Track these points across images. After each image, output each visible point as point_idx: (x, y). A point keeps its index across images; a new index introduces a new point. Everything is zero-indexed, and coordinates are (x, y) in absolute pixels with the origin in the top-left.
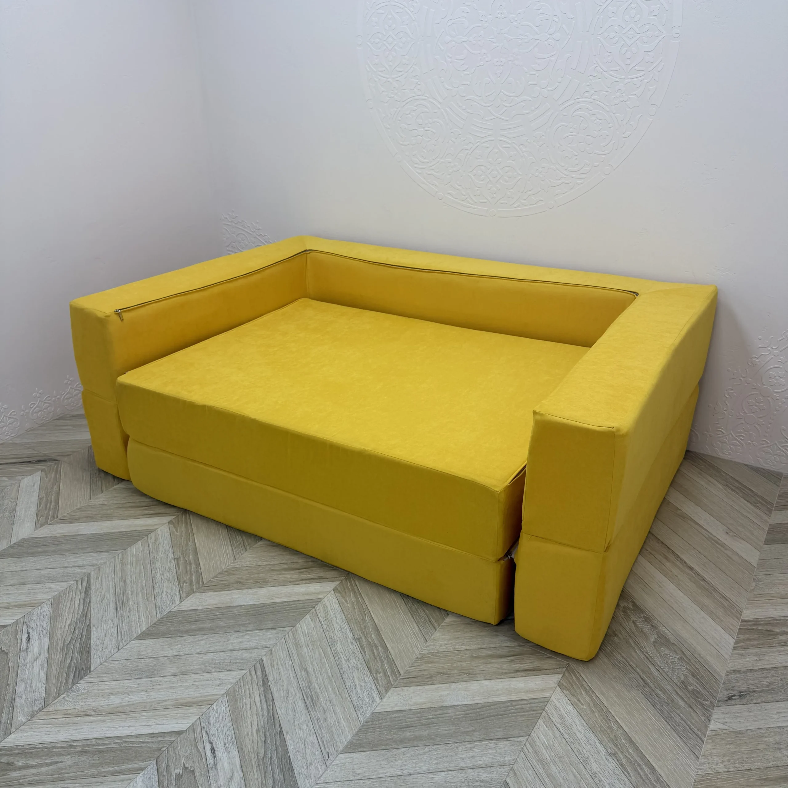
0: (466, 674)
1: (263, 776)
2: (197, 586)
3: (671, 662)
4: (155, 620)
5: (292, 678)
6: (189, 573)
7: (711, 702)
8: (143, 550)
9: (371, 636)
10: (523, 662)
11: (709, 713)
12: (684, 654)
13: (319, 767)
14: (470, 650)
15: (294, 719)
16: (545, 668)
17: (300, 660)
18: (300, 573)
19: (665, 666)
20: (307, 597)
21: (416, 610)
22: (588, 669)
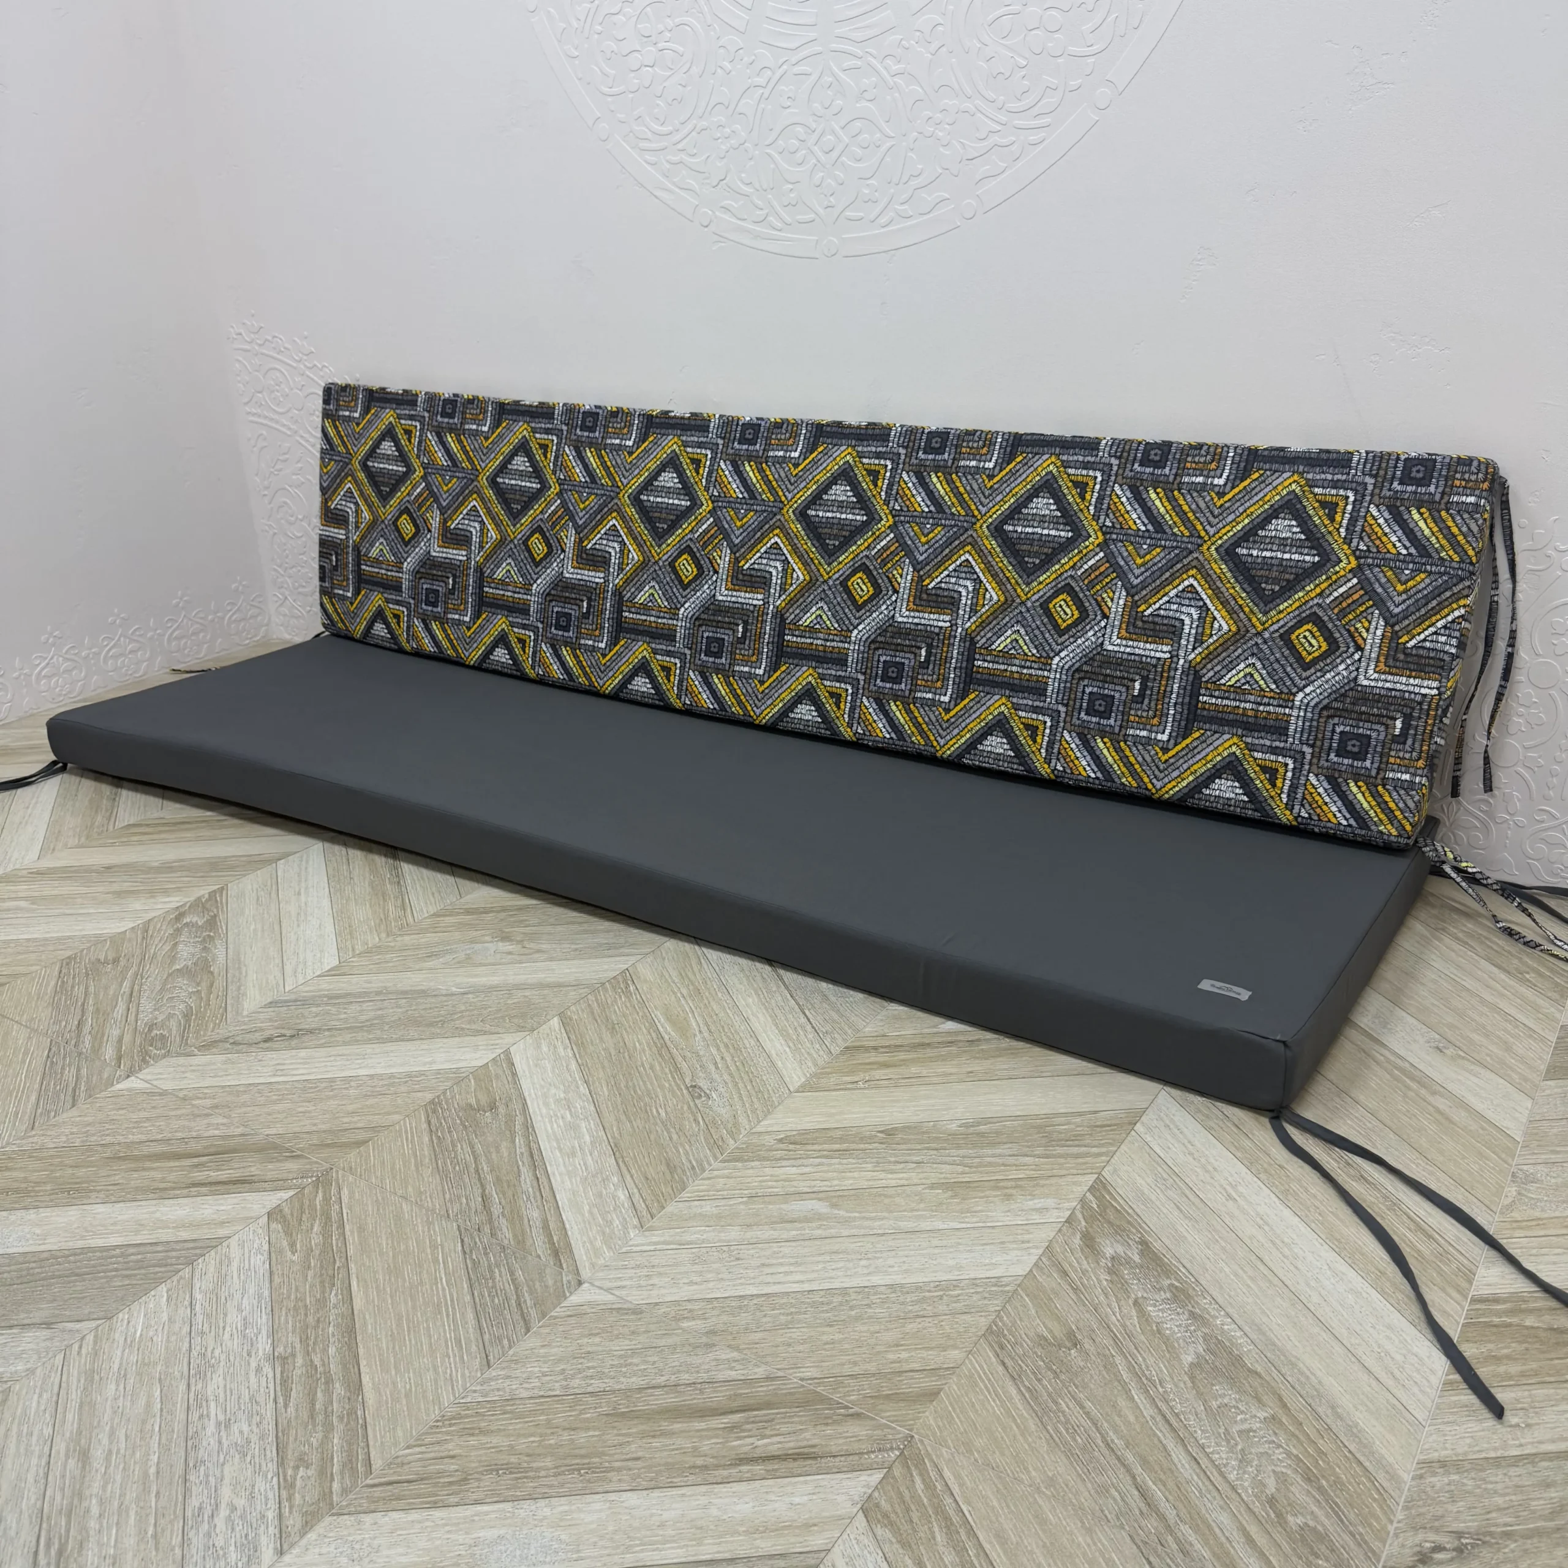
0: (579, 1470)
3: (1240, 1432)
5: (31, 1480)
9: (325, 1350)
10: (768, 1432)
12: (1284, 1406)
14: (613, 1392)
16: (834, 1449)
17: (80, 1420)
18: (196, 1166)
19: (1217, 1444)
20: (184, 1235)
21: (491, 1271)
22: (970, 1452)
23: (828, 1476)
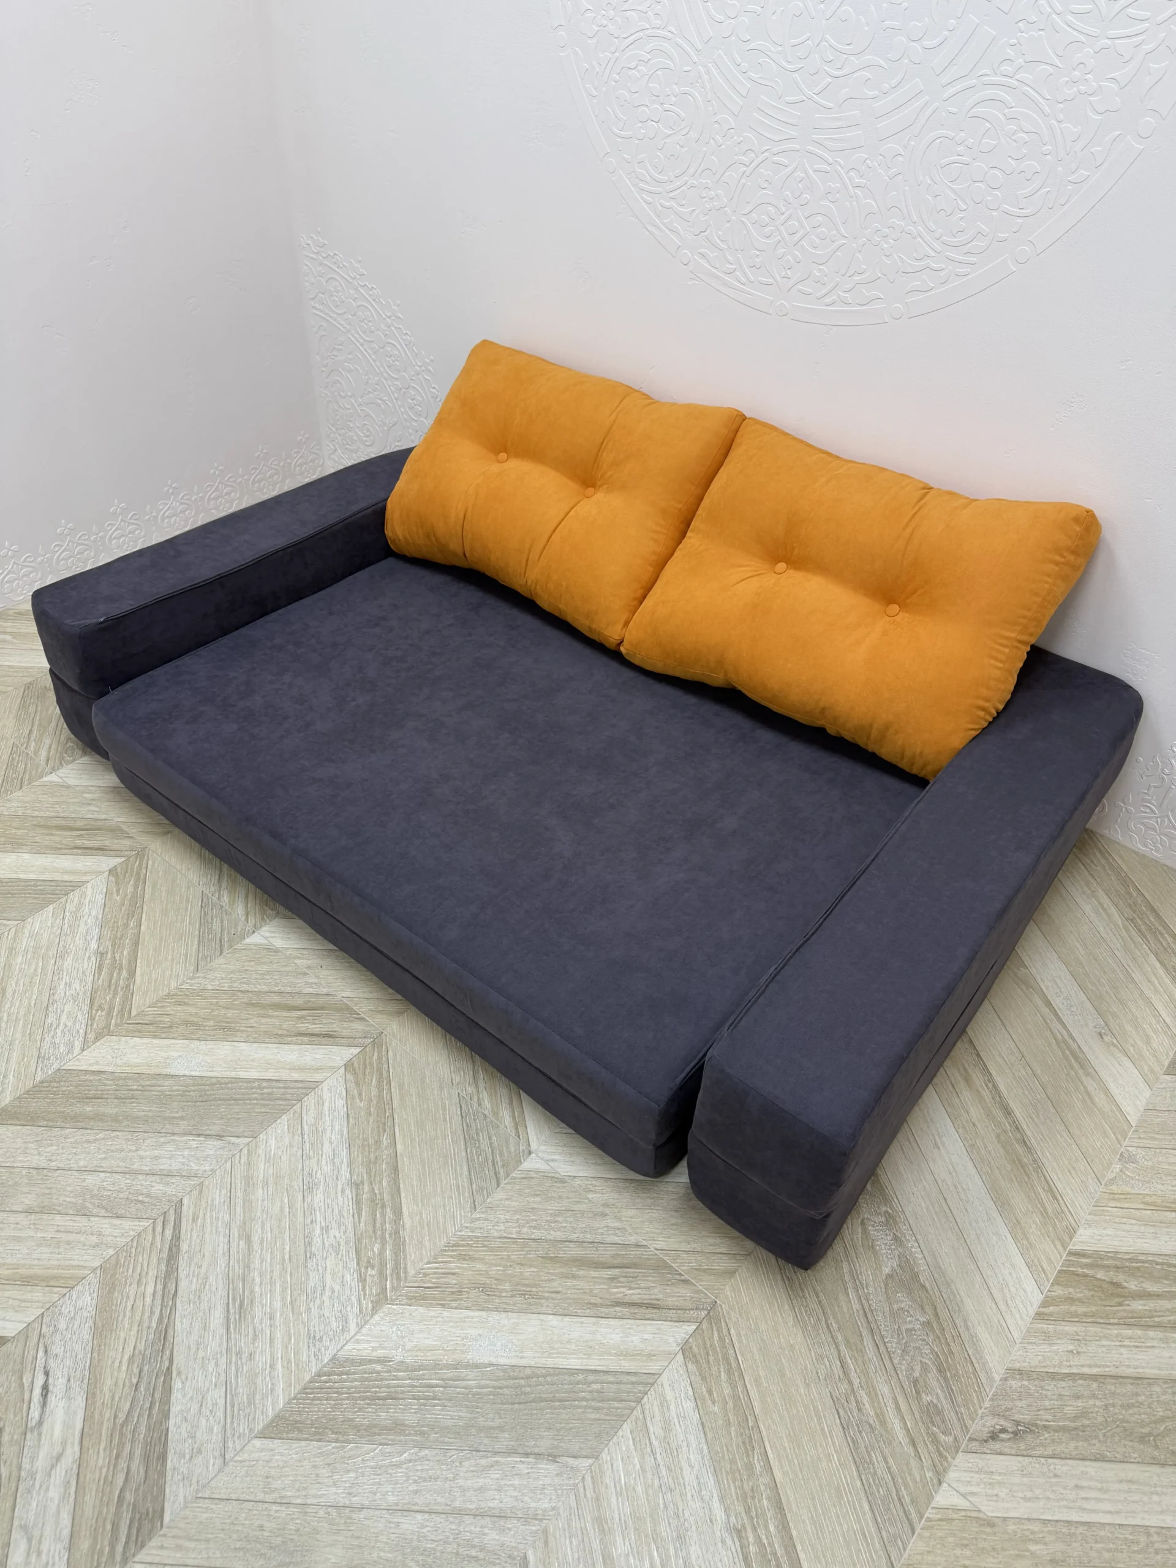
0: (525, 1295)
1: (113, 1462)
2: (119, 1021)
3: (907, 1330)
4: (30, 1084)
5: (221, 1252)
6: (113, 987)
7: (955, 1439)
8: (52, 926)
9: (381, 1182)
10: (633, 1285)
11: (945, 1464)
12: (937, 1315)
13: (212, 1462)
14: (546, 1241)
15: (199, 1344)
16: (669, 1304)
17: (244, 1213)
18: (300, 1018)
19: (892, 1337)
20: (295, 1076)
21: (477, 1134)
22: (748, 1320)
23: (665, 1323)
